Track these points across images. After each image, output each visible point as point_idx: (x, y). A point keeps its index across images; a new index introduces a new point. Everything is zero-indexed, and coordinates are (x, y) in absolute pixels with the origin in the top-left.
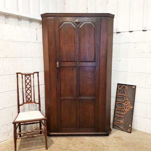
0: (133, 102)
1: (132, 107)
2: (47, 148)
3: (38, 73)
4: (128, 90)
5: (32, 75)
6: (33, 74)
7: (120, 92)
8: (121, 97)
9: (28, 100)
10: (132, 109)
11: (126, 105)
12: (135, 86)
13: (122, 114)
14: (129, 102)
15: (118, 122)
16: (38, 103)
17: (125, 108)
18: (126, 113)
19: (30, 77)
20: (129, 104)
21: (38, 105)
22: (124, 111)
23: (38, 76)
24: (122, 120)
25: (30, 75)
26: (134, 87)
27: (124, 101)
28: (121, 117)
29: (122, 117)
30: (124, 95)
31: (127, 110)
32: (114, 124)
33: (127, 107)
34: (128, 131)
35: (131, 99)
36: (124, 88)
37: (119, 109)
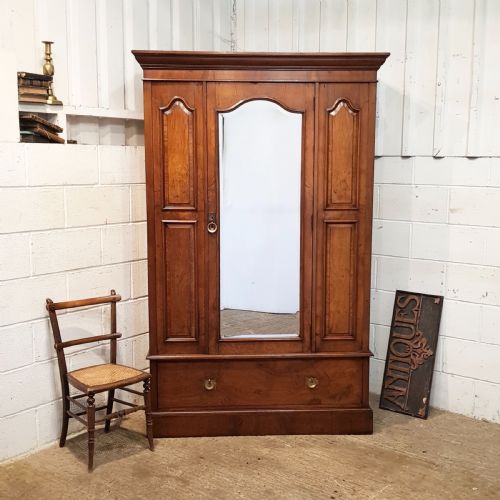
0: (434, 339)
1: (430, 352)
4: (423, 307)
7: (402, 314)
8: (404, 325)
10: (432, 358)
12: (441, 298)
13: (406, 369)
14: (424, 340)
15: (395, 393)
17: (414, 354)
18: (415, 368)
20: (424, 345)
22: (409, 362)
24: (404, 387)
26: (437, 301)
27: (412, 335)
28: (402, 377)
29: (406, 377)
30: (412, 321)
31: (418, 360)
32: (385, 396)
33: (419, 351)
34: (419, 413)
35: (430, 332)
36: (413, 302)
37: (399, 359)
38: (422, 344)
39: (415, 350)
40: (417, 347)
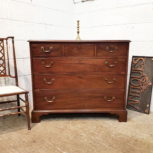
1: (150, 84)
3: (13, 38)
4: (146, 63)
5: (5, 41)
6: (7, 39)
7: (136, 67)
8: (136, 72)
9: (1, 73)
10: (151, 86)
11: (143, 81)
13: (138, 91)
14: (147, 78)
15: (133, 102)
16: (14, 77)
17: (142, 85)
18: (143, 91)
19: (2, 43)
20: (147, 80)
22: (140, 89)
23: (13, 42)
24: (138, 100)
25: (2, 40)
27: (141, 76)
28: (137, 95)
29: (139, 95)
30: (141, 70)
31: (144, 87)
32: (129, 104)
33: (145, 83)
34: (146, 112)
35: (150, 74)
36: (141, 60)
37: (135, 87)
38: (146, 80)
39: (143, 83)
40: (144, 82)
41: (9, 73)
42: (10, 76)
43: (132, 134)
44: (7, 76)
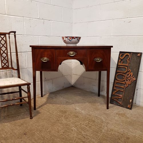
0: (136, 73)
1: (134, 79)
2: (31, 118)
6: (9, 34)
7: (122, 62)
8: (122, 67)
9: (4, 65)
10: (135, 81)
13: (122, 87)
14: (132, 73)
15: (116, 97)
17: (126, 80)
18: (126, 86)
19: (5, 37)
21: (16, 71)
22: (124, 83)
23: (15, 36)
24: (121, 94)
25: (5, 34)
26: (139, 55)
27: (126, 71)
28: (121, 90)
30: (126, 65)
31: (128, 82)
32: (112, 98)
33: (129, 78)
34: (128, 107)
35: (135, 70)
36: (127, 56)
37: (119, 82)
38: (130, 75)
39: (127, 78)
40: (128, 76)
41: (12, 66)
42: (12, 68)
43: (124, 131)
44: (10, 68)
